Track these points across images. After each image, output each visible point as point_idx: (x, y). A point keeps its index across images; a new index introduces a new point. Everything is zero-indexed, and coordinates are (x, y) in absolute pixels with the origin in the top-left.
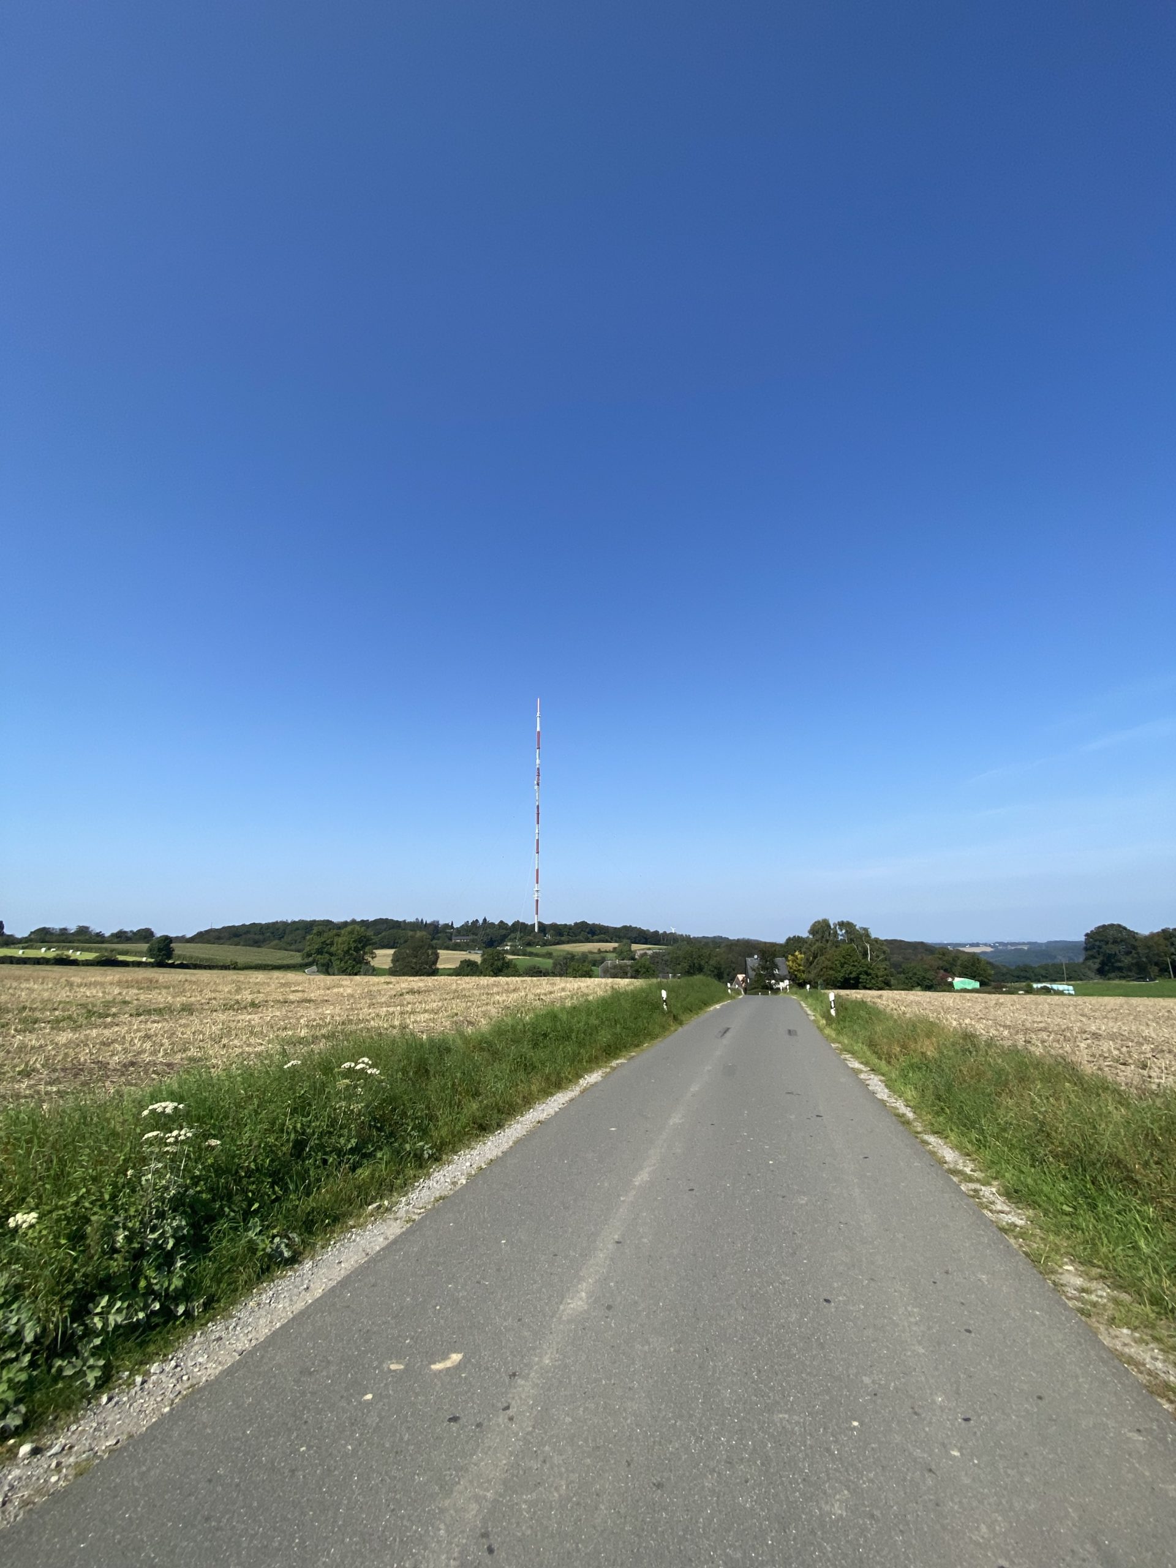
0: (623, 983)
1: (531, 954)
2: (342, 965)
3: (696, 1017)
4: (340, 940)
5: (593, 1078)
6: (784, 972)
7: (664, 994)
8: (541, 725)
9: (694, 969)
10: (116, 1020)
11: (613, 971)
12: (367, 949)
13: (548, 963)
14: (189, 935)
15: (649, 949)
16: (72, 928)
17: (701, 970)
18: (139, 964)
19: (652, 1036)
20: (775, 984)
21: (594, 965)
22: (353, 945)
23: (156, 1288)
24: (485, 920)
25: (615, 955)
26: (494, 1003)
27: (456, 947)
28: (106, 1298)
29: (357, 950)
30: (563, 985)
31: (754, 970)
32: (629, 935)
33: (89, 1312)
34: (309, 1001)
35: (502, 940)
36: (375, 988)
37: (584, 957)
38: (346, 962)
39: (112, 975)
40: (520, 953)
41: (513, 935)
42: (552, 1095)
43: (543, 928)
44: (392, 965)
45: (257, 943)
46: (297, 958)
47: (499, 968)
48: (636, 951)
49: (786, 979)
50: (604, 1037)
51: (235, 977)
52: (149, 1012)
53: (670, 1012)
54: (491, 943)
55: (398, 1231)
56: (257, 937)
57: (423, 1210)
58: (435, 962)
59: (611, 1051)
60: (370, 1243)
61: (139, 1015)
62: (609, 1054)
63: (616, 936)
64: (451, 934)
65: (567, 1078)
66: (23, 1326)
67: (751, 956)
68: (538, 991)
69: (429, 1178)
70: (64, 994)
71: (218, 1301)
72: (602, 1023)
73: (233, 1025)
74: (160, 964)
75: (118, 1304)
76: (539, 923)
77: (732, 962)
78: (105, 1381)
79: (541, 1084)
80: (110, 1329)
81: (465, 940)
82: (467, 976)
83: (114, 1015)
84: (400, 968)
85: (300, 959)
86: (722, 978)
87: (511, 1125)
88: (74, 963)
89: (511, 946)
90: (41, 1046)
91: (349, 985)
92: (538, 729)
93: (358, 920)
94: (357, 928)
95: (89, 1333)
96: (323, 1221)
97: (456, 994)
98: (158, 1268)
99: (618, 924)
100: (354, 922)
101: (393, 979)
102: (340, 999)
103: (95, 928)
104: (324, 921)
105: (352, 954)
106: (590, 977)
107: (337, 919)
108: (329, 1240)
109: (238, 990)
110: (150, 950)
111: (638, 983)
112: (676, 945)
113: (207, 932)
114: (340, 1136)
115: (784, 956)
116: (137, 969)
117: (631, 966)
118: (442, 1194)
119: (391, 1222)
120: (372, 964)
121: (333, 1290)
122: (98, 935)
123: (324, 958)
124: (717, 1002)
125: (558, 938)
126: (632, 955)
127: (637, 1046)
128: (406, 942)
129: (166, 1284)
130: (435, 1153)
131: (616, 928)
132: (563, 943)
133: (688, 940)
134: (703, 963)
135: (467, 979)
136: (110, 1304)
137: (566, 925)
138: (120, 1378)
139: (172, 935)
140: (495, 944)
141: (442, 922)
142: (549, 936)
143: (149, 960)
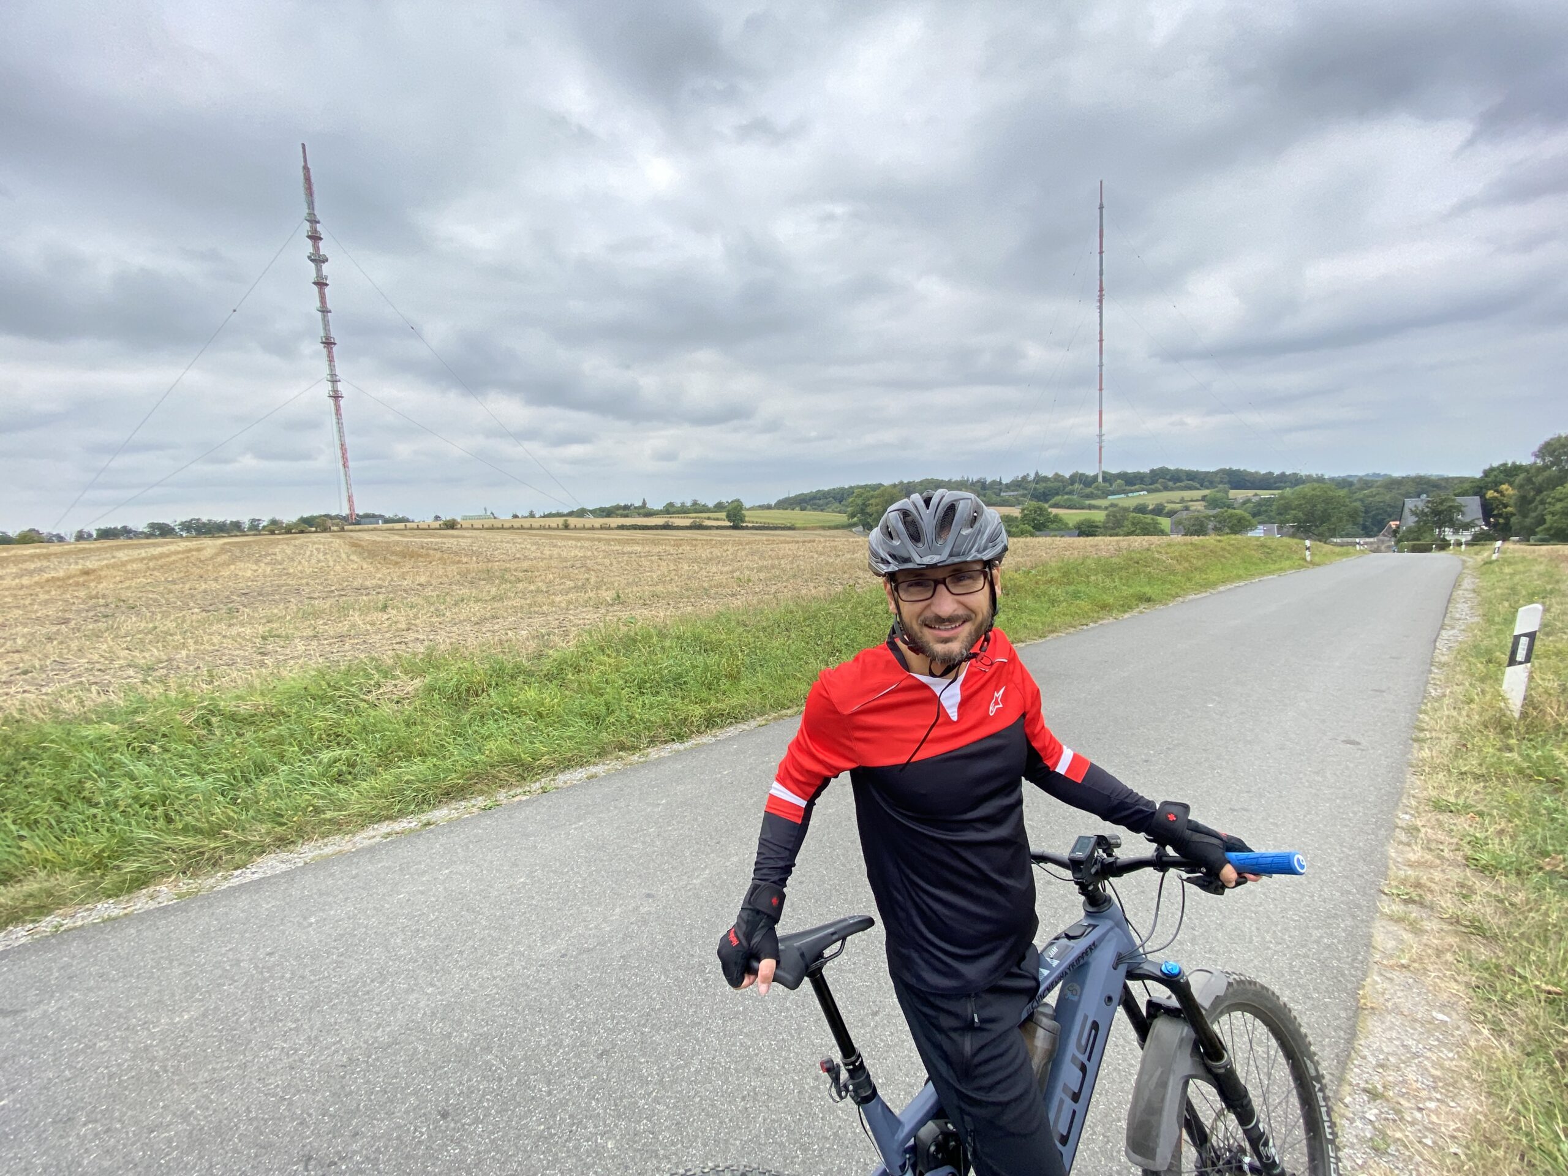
1: (1087, 507)
6: (1474, 515)
9: (1314, 516)
14: (761, 505)
17: (1326, 519)
18: (719, 528)
24: (1037, 473)
27: (1004, 503)
32: (1227, 480)
35: (1058, 493)
40: (1074, 506)
41: (1069, 488)
43: (1108, 478)
48: (1235, 498)
54: (1043, 497)
56: (820, 502)
63: (1208, 482)
64: (999, 490)
74: (735, 527)
76: (1104, 473)
81: (1014, 495)
85: (846, 519)
99: (1213, 468)
115: (1478, 494)
123: (865, 519)
125: (1127, 487)
131: (1209, 473)
141: (989, 480)
142: (1114, 486)
143: (728, 524)
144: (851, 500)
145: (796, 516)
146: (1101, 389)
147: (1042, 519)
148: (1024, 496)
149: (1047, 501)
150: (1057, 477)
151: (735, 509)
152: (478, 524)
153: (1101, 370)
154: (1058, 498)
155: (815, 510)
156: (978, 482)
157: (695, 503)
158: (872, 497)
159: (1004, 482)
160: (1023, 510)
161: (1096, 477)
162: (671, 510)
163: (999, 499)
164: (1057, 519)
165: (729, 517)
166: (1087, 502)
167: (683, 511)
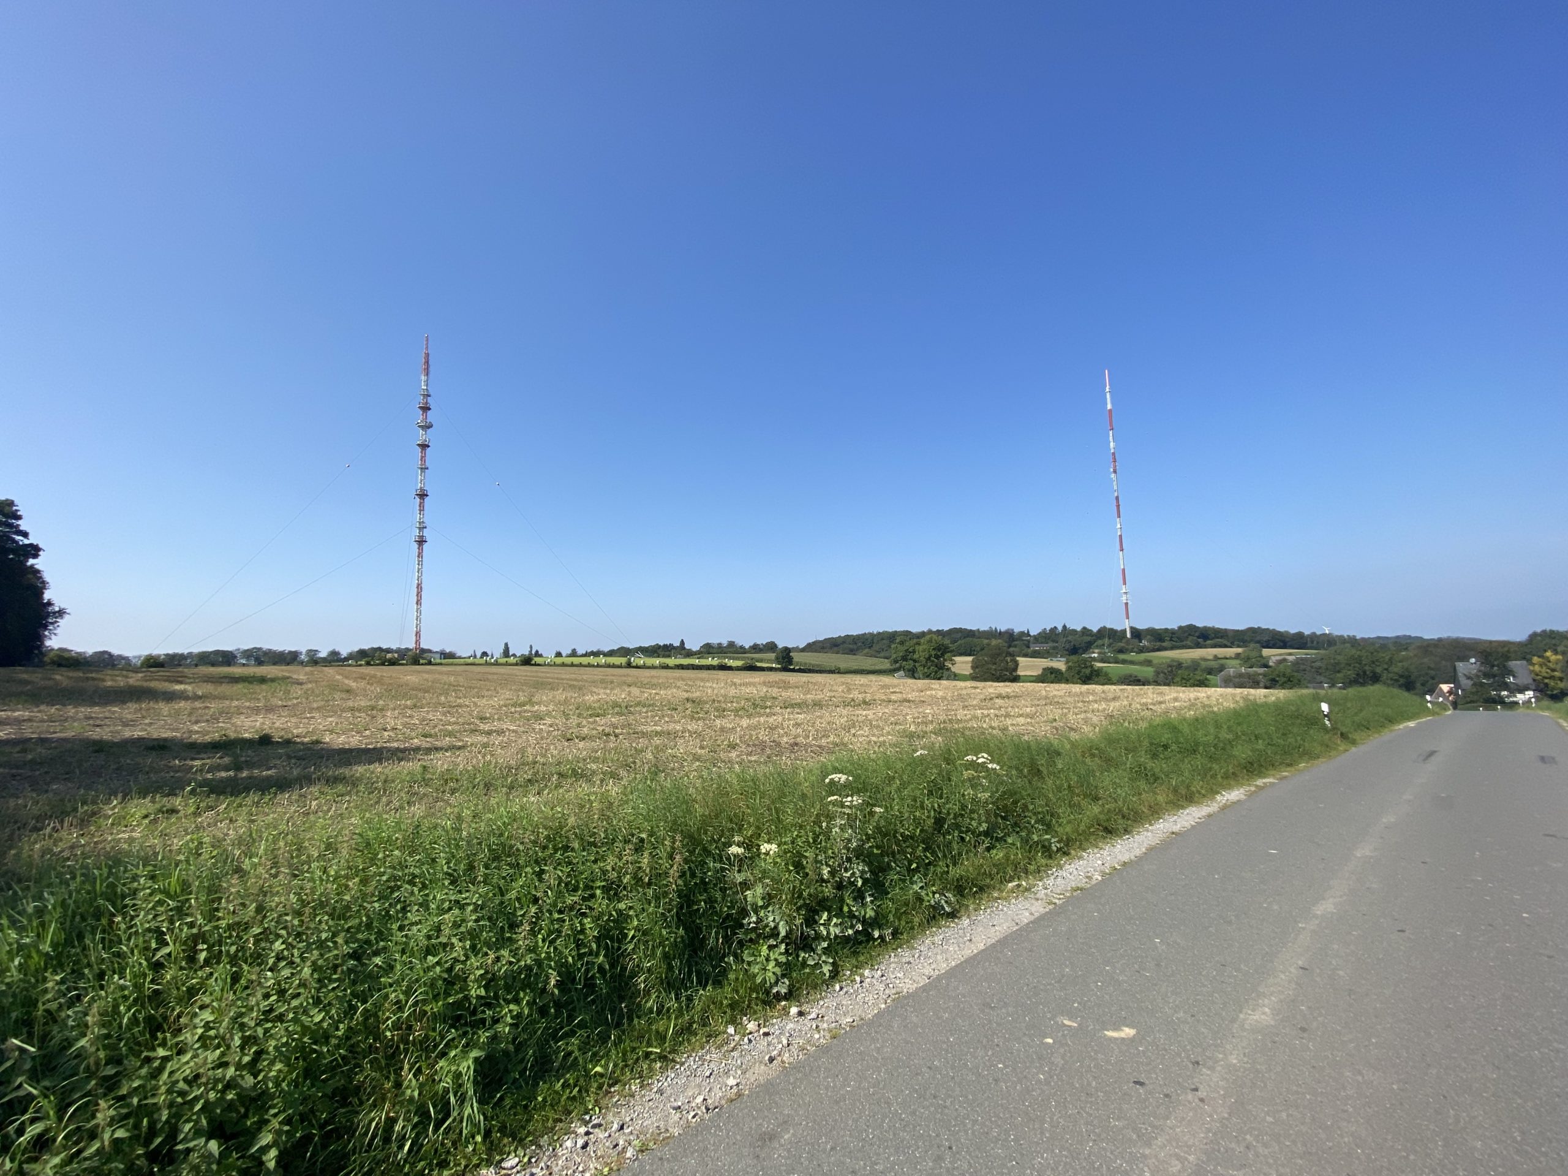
0: (1259, 694)
1: (1124, 662)
2: (926, 670)
3: (1376, 736)
4: (921, 648)
5: (1235, 795)
6: (1524, 679)
7: (1325, 707)
8: (1112, 403)
9: (1365, 676)
10: (772, 711)
11: (1237, 680)
12: (946, 656)
13: (1148, 672)
14: (802, 646)
15: (1290, 654)
16: (725, 643)
17: (1375, 679)
18: (771, 669)
19: (1309, 755)
20: (1508, 697)
21: (1210, 673)
22: (933, 653)
23: (857, 914)
24: (1064, 627)
25: (1238, 662)
26: (1093, 711)
27: (1036, 655)
28: (826, 914)
29: (937, 657)
30: (1175, 695)
31: (1468, 678)
32: (1258, 638)
33: (816, 922)
34: (909, 701)
35: (1088, 646)
36: (964, 692)
37: (1195, 665)
38: (929, 668)
39: (756, 677)
40: (1111, 660)
41: (1100, 642)
42: (1183, 808)
43: (1137, 634)
44: (972, 672)
45: (852, 652)
46: (886, 665)
47: (1089, 676)
48: (1269, 657)
49: (1528, 689)
50: (1242, 752)
51: (843, 680)
52: (792, 706)
53: (1334, 728)
54: (1074, 651)
55: (1042, 911)
56: (851, 646)
57: (1062, 896)
58: (1015, 669)
59: (1253, 768)
60: (1017, 915)
61: (786, 708)
62: (1251, 772)
63: (1239, 640)
64: (1029, 641)
65: (1199, 793)
66: (778, 924)
67: (1465, 658)
68: (1144, 700)
69: (1061, 869)
70: (732, 692)
71: (902, 934)
72: (1237, 737)
73: (855, 718)
74: (785, 669)
75: (835, 920)
76: (1132, 628)
77: (1429, 668)
78: (835, 974)
79: (1168, 796)
80: (832, 937)
81: (1046, 647)
82: (1052, 682)
83: (770, 707)
84: (981, 674)
85: (889, 665)
86: (1414, 688)
87: (1139, 832)
88: (730, 668)
89: (1098, 653)
90: (733, 728)
91: (939, 688)
92: (1109, 407)
93: (934, 629)
94: (935, 637)
95: (818, 937)
96: (971, 889)
97: (1048, 701)
98: (855, 899)
99: (1241, 626)
100: (930, 632)
101: (979, 684)
102: (934, 701)
103: (739, 642)
104: (904, 631)
105: (933, 661)
106: (1206, 686)
107: (915, 629)
108: (979, 905)
109: (849, 690)
110: (777, 658)
111: (1278, 695)
112: (1333, 649)
113: (814, 643)
114: (972, 819)
115: (1524, 658)
116: (770, 673)
117: (1265, 675)
118: (1079, 885)
119: (1033, 901)
120: (953, 669)
121: (993, 946)
122: (742, 647)
123: (909, 664)
124: (1409, 719)
125: (1158, 644)
126: (1263, 661)
127: (1290, 765)
128: (982, 649)
129: (863, 913)
130: (1063, 848)
131: (1238, 631)
132: (1165, 649)
133: (1353, 641)
134: (1378, 670)
135: (1056, 686)
136: (829, 919)
137: (1167, 629)
138: (845, 975)
139: (790, 646)
140: (1080, 651)
141: (1017, 630)
142: (1145, 643)
143: (777, 665)
150: (1085, 631)
154: (1095, 652)
156: (1006, 632)
157: (730, 644)
161: (1124, 632)
162: (709, 650)
166: (1122, 657)
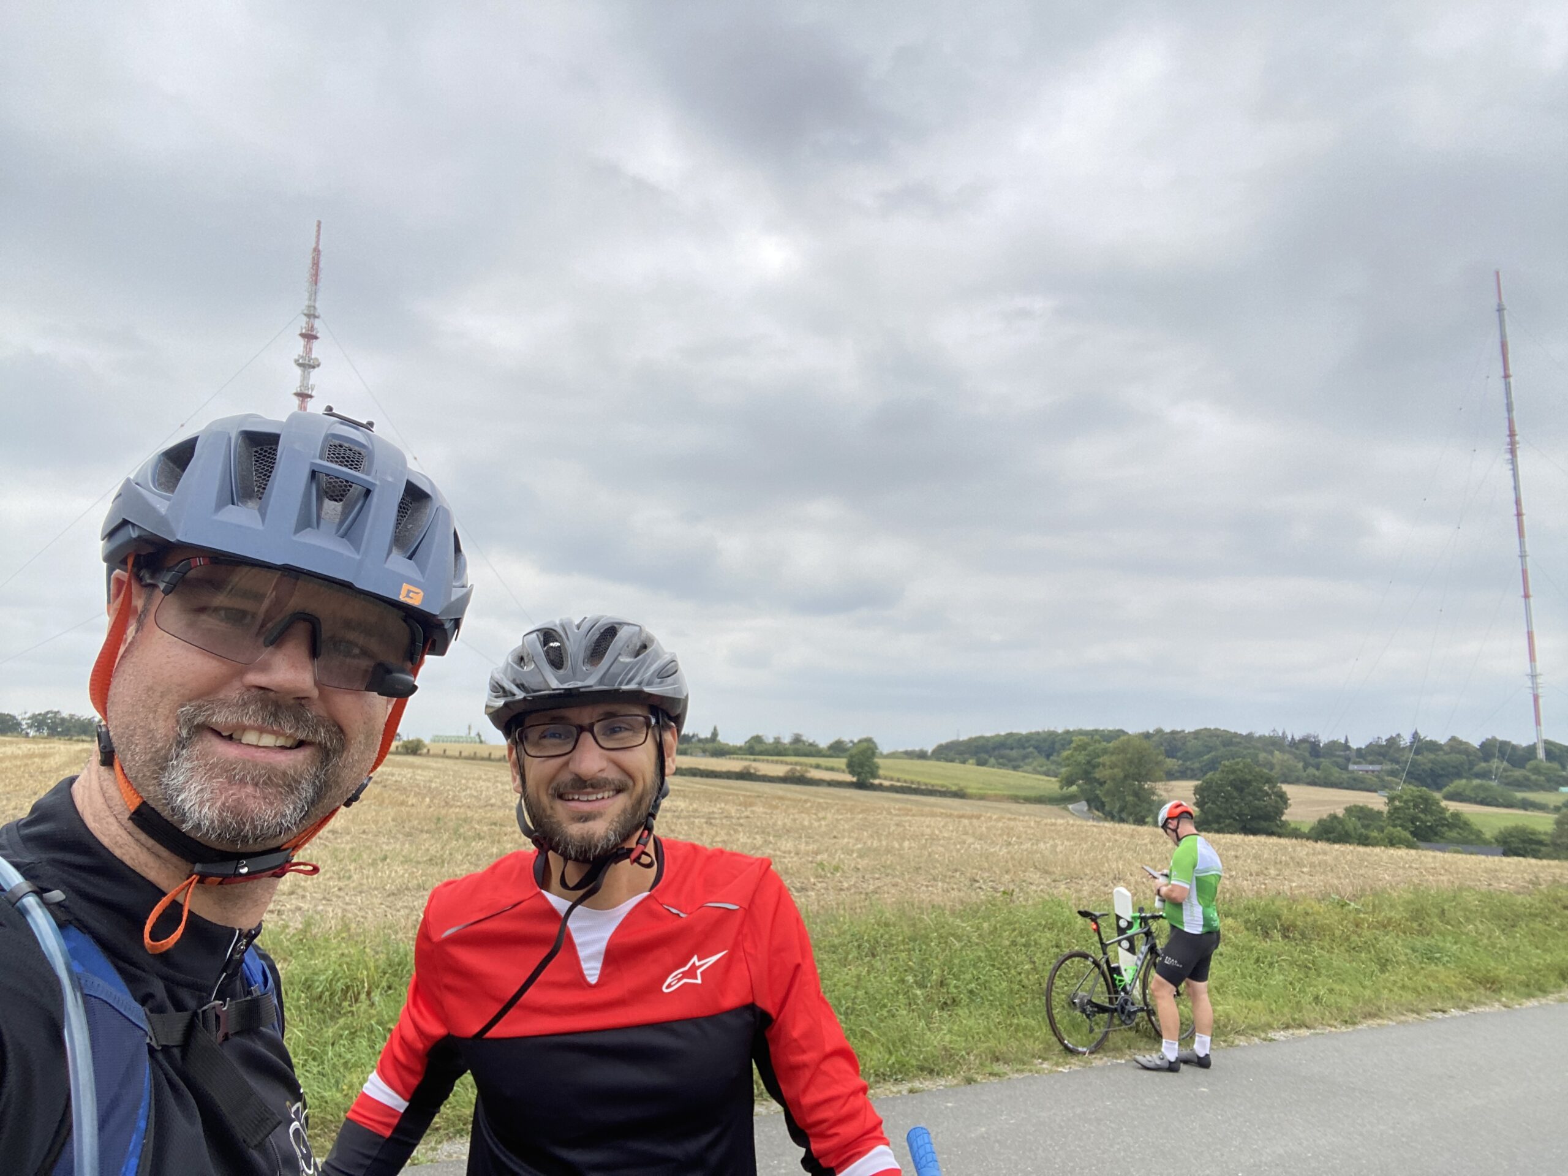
1: (1525, 804)
4: (1109, 760)
18: (834, 785)
27: (1356, 784)
29: (1139, 777)
35: (1460, 773)
38: (1122, 798)
40: (1500, 801)
41: (1483, 766)
43: (1558, 754)
64: (1346, 759)
74: (861, 785)
81: (1377, 770)
85: (1061, 789)
105: (1131, 786)
116: (827, 789)
123: (1093, 789)
141: (1327, 739)
143: (849, 778)
144: (1065, 754)
145: (968, 774)
146: (1526, 596)
147: (1429, 820)
148: (1393, 773)
149: (1439, 788)
150: (1456, 745)
151: (863, 752)
152: (453, 749)
153: (1523, 563)
154: (1460, 784)
155: (1002, 765)
156: (1304, 741)
157: (797, 740)
158: (1105, 751)
159: (1354, 745)
160: (1391, 799)
161: (1531, 750)
162: (758, 748)
163: (1345, 776)
164: (1458, 822)
165: (852, 768)
166: (1520, 795)
167: (777, 750)
